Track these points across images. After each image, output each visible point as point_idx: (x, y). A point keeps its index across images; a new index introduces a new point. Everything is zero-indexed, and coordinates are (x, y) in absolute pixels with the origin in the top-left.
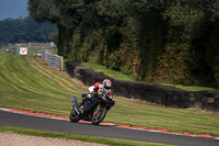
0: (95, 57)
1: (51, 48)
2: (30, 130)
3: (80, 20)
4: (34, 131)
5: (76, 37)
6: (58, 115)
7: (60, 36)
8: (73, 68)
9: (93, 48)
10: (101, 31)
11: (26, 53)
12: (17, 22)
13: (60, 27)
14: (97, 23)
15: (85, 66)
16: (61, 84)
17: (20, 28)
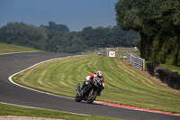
0: (170, 60)
1: (134, 52)
3: (159, 29)
5: (156, 43)
6: (141, 107)
7: (142, 42)
8: (153, 69)
9: (169, 51)
10: (176, 38)
11: (114, 56)
12: (107, 30)
13: (142, 34)
14: (173, 32)
15: (163, 67)
16: (143, 82)
17: (109, 35)
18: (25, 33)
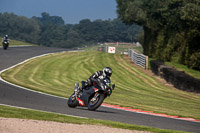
0: (177, 57)
1: (137, 48)
2: (118, 123)
3: (165, 23)
4: (122, 124)
5: (161, 38)
6: (143, 110)
7: (145, 37)
8: (158, 67)
9: (175, 49)
10: (183, 33)
11: (114, 52)
12: (106, 23)
13: (145, 29)
14: (180, 26)
15: (168, 65)
16: (146, 81)
17: (108, 29)
18: (15, 25)
